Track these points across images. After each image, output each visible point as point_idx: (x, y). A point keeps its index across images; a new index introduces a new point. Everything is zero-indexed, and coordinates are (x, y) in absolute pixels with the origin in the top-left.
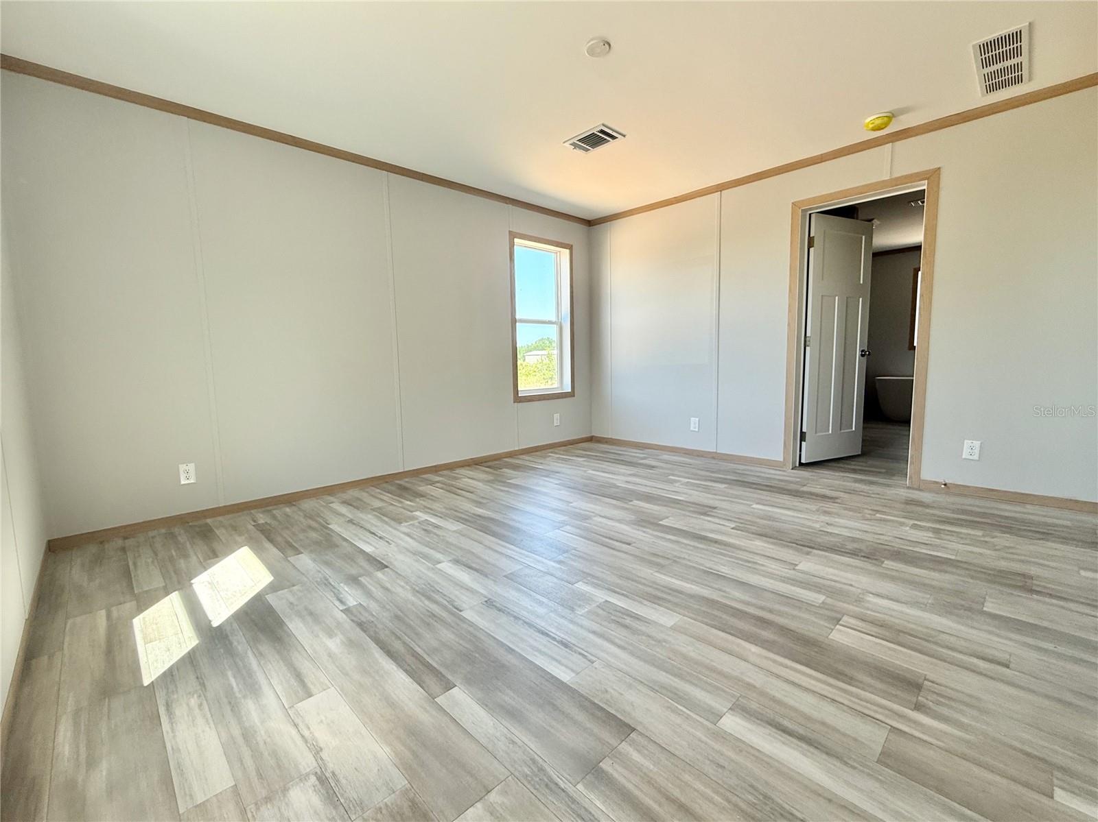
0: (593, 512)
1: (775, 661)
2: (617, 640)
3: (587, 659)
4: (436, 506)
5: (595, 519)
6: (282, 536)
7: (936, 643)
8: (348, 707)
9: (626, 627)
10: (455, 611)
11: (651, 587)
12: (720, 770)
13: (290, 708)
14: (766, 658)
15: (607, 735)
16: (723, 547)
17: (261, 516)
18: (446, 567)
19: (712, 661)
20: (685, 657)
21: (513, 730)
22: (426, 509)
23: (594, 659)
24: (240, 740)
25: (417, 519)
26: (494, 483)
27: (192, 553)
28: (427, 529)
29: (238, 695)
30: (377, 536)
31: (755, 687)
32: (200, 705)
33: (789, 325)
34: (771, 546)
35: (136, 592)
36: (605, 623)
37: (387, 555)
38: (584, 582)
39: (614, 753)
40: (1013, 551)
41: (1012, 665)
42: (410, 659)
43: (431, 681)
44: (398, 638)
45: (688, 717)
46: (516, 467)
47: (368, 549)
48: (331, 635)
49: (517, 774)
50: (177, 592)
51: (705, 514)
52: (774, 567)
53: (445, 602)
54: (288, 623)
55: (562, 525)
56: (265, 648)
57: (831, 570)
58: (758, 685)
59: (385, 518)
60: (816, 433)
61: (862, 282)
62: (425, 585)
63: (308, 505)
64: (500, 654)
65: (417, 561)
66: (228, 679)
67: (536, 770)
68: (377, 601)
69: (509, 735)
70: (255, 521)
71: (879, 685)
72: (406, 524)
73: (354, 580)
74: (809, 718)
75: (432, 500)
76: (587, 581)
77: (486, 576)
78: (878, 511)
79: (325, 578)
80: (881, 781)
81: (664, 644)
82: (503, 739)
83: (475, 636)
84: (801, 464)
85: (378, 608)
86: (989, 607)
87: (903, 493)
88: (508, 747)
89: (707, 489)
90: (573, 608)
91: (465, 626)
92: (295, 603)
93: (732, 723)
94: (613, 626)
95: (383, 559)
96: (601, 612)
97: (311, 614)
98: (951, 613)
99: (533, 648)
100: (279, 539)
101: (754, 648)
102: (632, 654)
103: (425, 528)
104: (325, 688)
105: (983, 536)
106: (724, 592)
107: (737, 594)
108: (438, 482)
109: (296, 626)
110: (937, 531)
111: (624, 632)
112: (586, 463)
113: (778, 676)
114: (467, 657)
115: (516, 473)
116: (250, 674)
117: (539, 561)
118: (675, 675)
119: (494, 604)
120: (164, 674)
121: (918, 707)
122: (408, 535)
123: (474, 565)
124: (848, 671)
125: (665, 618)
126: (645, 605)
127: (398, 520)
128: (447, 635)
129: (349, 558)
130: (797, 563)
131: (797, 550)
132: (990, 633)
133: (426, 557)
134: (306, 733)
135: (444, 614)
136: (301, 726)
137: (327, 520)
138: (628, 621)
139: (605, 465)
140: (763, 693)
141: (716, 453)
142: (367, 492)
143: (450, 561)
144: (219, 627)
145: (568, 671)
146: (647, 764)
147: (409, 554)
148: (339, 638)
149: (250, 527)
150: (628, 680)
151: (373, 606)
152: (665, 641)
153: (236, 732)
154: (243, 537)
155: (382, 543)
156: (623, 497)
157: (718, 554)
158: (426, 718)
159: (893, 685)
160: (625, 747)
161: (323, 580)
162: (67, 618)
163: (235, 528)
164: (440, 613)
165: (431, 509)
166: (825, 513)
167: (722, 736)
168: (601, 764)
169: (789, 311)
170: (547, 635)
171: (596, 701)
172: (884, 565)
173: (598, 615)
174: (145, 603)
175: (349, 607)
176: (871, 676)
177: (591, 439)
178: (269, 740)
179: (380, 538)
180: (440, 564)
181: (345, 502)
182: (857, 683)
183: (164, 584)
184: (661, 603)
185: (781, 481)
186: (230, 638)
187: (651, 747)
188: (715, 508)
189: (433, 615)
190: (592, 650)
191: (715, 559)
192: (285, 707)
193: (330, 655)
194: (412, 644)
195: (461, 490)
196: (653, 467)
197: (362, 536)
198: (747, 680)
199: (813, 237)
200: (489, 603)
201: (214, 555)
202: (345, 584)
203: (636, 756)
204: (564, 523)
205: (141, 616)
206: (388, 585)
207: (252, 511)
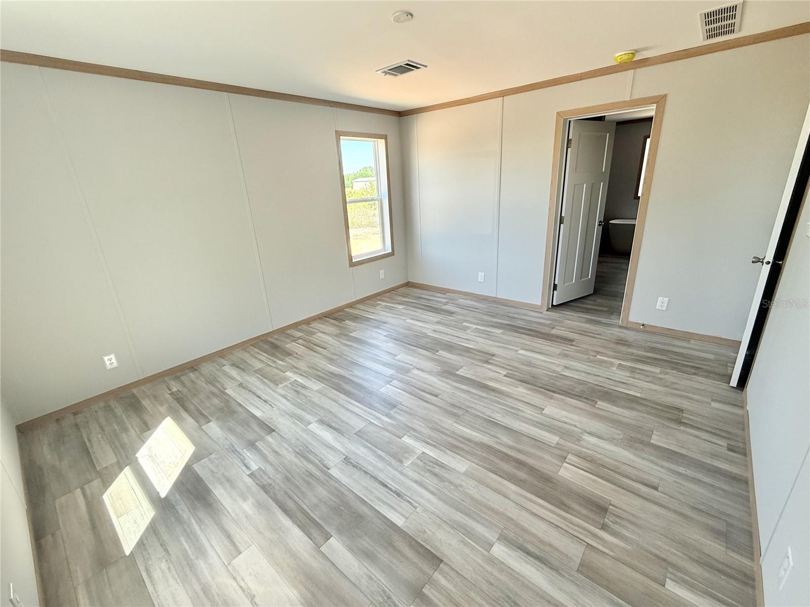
0: (411, 365)
1: (526, 498)
2: (431, 488)
3: (412, 505)
4: (302, 365)
5: (413, 371)
6: (193, 404)
7: (619, 474)
8: (265, 561)
9: (436, 475)
10: (324, 468)
11: (451, 437)
12: (490, 586)
13: (229, 564)
14: (522, 495)
15: (426, 567)
16: (497, 395)
17: (173, 383)
18: (315, 427)
19: (488, 500)
20: (472, 498)
21: (370, 569)
22: (294, 369)
23: (417, 505)
24: (201, 594)
25: (289, 380)
26: (340, 337)
27: (129, 426)
28: (298, 389)
29: (193, 557)
30: (262, 399)
31: (512, 520)
32: (169, 568)
33: (550, 209)
34: (529, 392)
35: (98, 469)
36: (422, 473)
37: (272, 418)
38: (408, 436)
39: (430, 580)
40: (676, 386)
41: (660, 489)
42: (300, 515)
43: (316, 534)
44: (291, 498)
45: (473, 548)
46: (355, 318)
47: (258, 414)
48: (245, 499)
49: (374, 602)
50: (128, 467)
51: (487, 362)
52: (529, 412)
53: (317, 461)
54: (213, 490)
55: (391, 379)
56: (202, 514)
57: (564, 413)
58: (515, 519)
59: (265, 380)
60: (564, 284)
61: (603, 170)
62: (303, 447)
63: (207, 368)
64: (357, 505)
65: (293, 423)
66: (183, 544)
67: (386, 598)
68: (271, 464)
69: (368, 573)
70: (170, 390)
71: (584, 511)
72: (282, 386)
73: (252, 445)
74: (542, 541)
75: (297, 358)
76: (409, 435)
77: (343, 435)
78: (598, 353)
79: (232, 444)
80: (577, 585)
81: (459, 488)
82: (365, 576)
83: (340, 491)
84: (553, 305)
85: (273, 471)
86: (655, 440)
87: (616, 332)
88: (368, 582)
89: (488, 335)
90: (402, 461)
91: (333, 483)
92: (215, 471)
93: (499, 551)
94: (427, 474)
95: (270, 423)
96: (420, 463)
97: (228, 480)
98: (631, 447)
99: (379, 499)
100: (192, 408)
101: (513, 487)
102: (440, 499)
103: (296, 389)
104: (248, 545)
105: (661, 373)
106: (498, 438)
107: (506, 439)
108: (299, 338)
109: (219, 492)
110: (633, 370)
111: (435, 480)
112: (404, 311)
113: (527, 510)
114: (336, 510)
115: (355, 324)
116: (197, 539)
117: (377, 418)
118: (466, 514)
119: (350, 461)
120: (138, 543)
121: (604, 527)
122: (284, 397)
123: (333, 425)
124: (568, 501)
125: (459, 465)
126: (448, 454)
127: (276, 381)
128: (322, 492)
129: (245, 423)
130: (544, 408)
131: (545, 395)
132: (652, 462)
133: (300, 419)
134: (243, 584)
135: (318, 473)
136: (238, 578)
137: (223, 385)
138: (437, 470)
139: (419, 313)
140: (517, 525)
141: (496, 298)
142: (249, 352)
143: (316, 421)
144: (166, 497)
145: (401, 517)
146: (450, 586)
147: (287, 416)
148: (251, 501)
149: (168, 396)
150: (438, 521)
151: (269, 469)
152: (461, 486)
153: (197, 587)
154: (165, 407)
155: (267, 407)
156: (432, 346)
157: (494, 402)
158: (315, 564)
159: (592, 510)
160: (437, 576)
161: (231, 447)
162: (54, 499)
163: (155, 397)
164: (315, 472)
165: (297, 368)
166: (566, 356)
167: (492, 561)
168: (423, 589)
169: (551, 199)
170: (386, 486)
171: (419, 541)
172: (596, 406)
173: (418, 466)
174: (107, 480)
175: (253, 472)
176: (580, 504)
177: (408, 285)
178: (220, 592)
179: (265, 401)
180: (310, 426)
181: (234, 365)
182: (571, 511)
183: (116, 460)
184: (457, 451)
185: (538, 323)
186: (176, 507)
187: (452, 573)
188: (494, 355)
189: (311, 475)
190: (415, 498)
191: (493, 408)
192: (225, 564)
193: (246, 517)
194: (300, 502)
195: (318, 346)
196: (453, 313)
197: (252, 401)
198: (509, 514)
199: (571, 140)
200: (347, 460)
201: (147, 427)
202: (248, 450)
203: (443, 581)
204: (393, 377)
205: (108, 492)
206: (277, 449)
207: (165, 378)
